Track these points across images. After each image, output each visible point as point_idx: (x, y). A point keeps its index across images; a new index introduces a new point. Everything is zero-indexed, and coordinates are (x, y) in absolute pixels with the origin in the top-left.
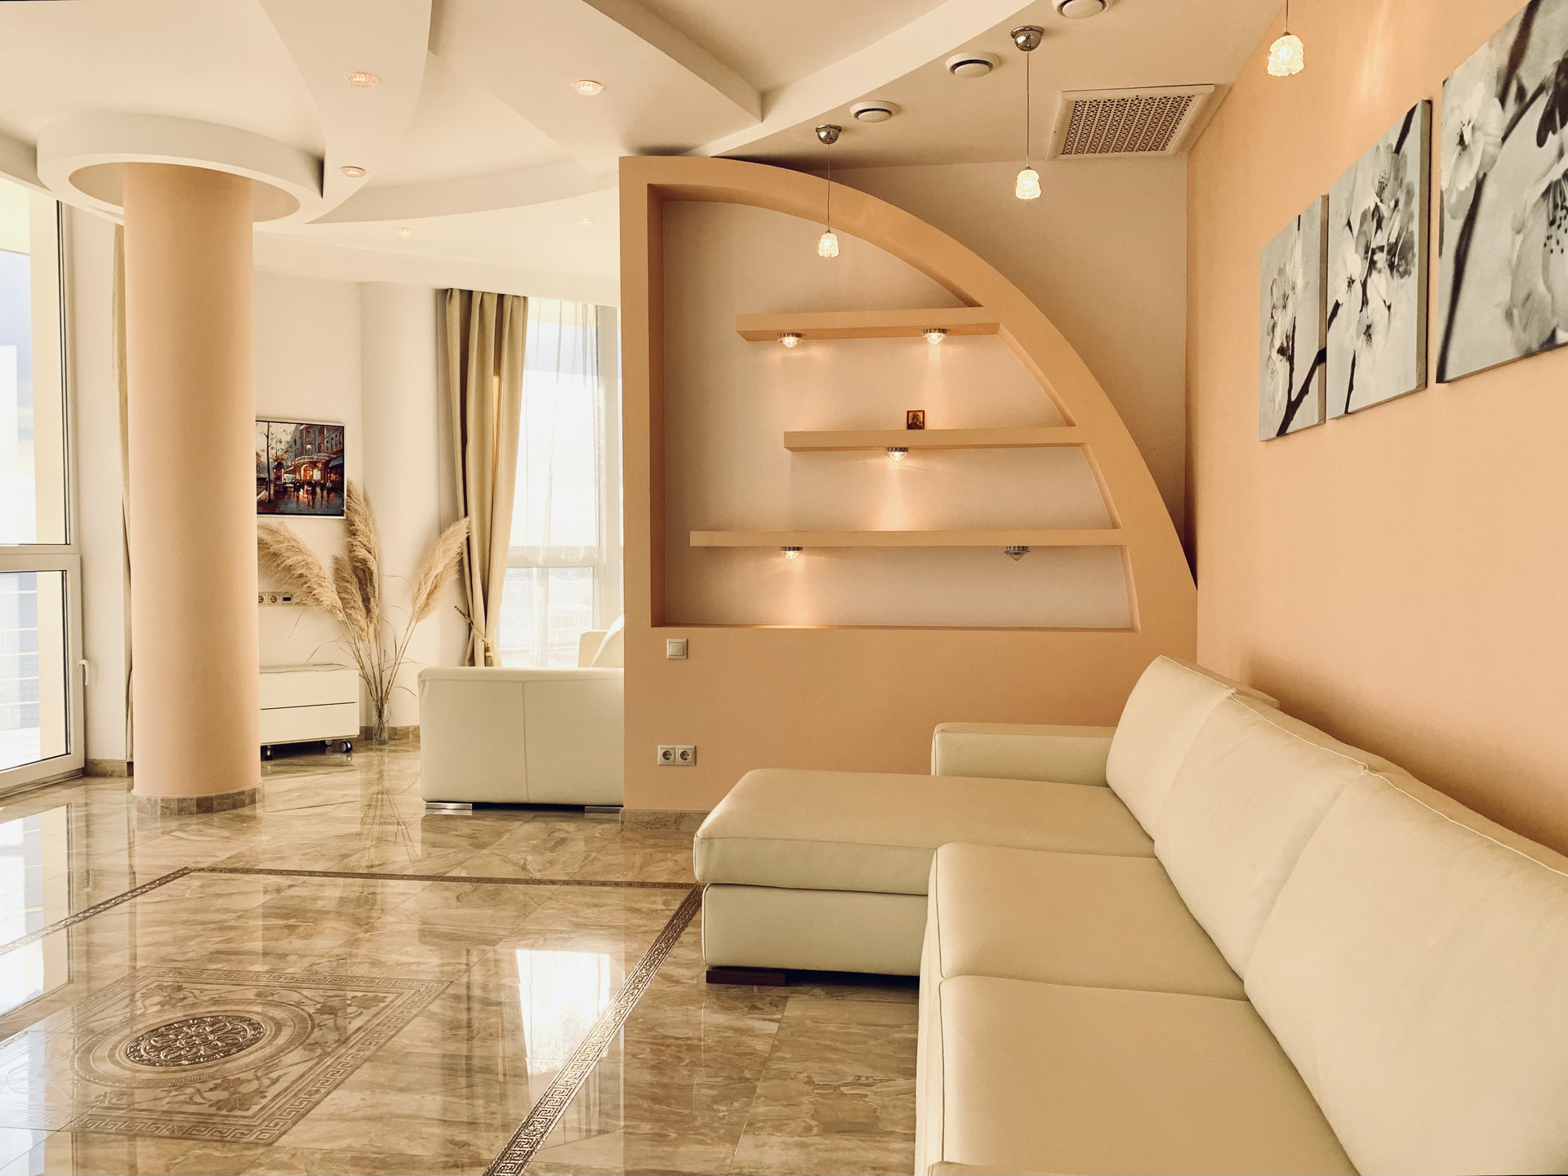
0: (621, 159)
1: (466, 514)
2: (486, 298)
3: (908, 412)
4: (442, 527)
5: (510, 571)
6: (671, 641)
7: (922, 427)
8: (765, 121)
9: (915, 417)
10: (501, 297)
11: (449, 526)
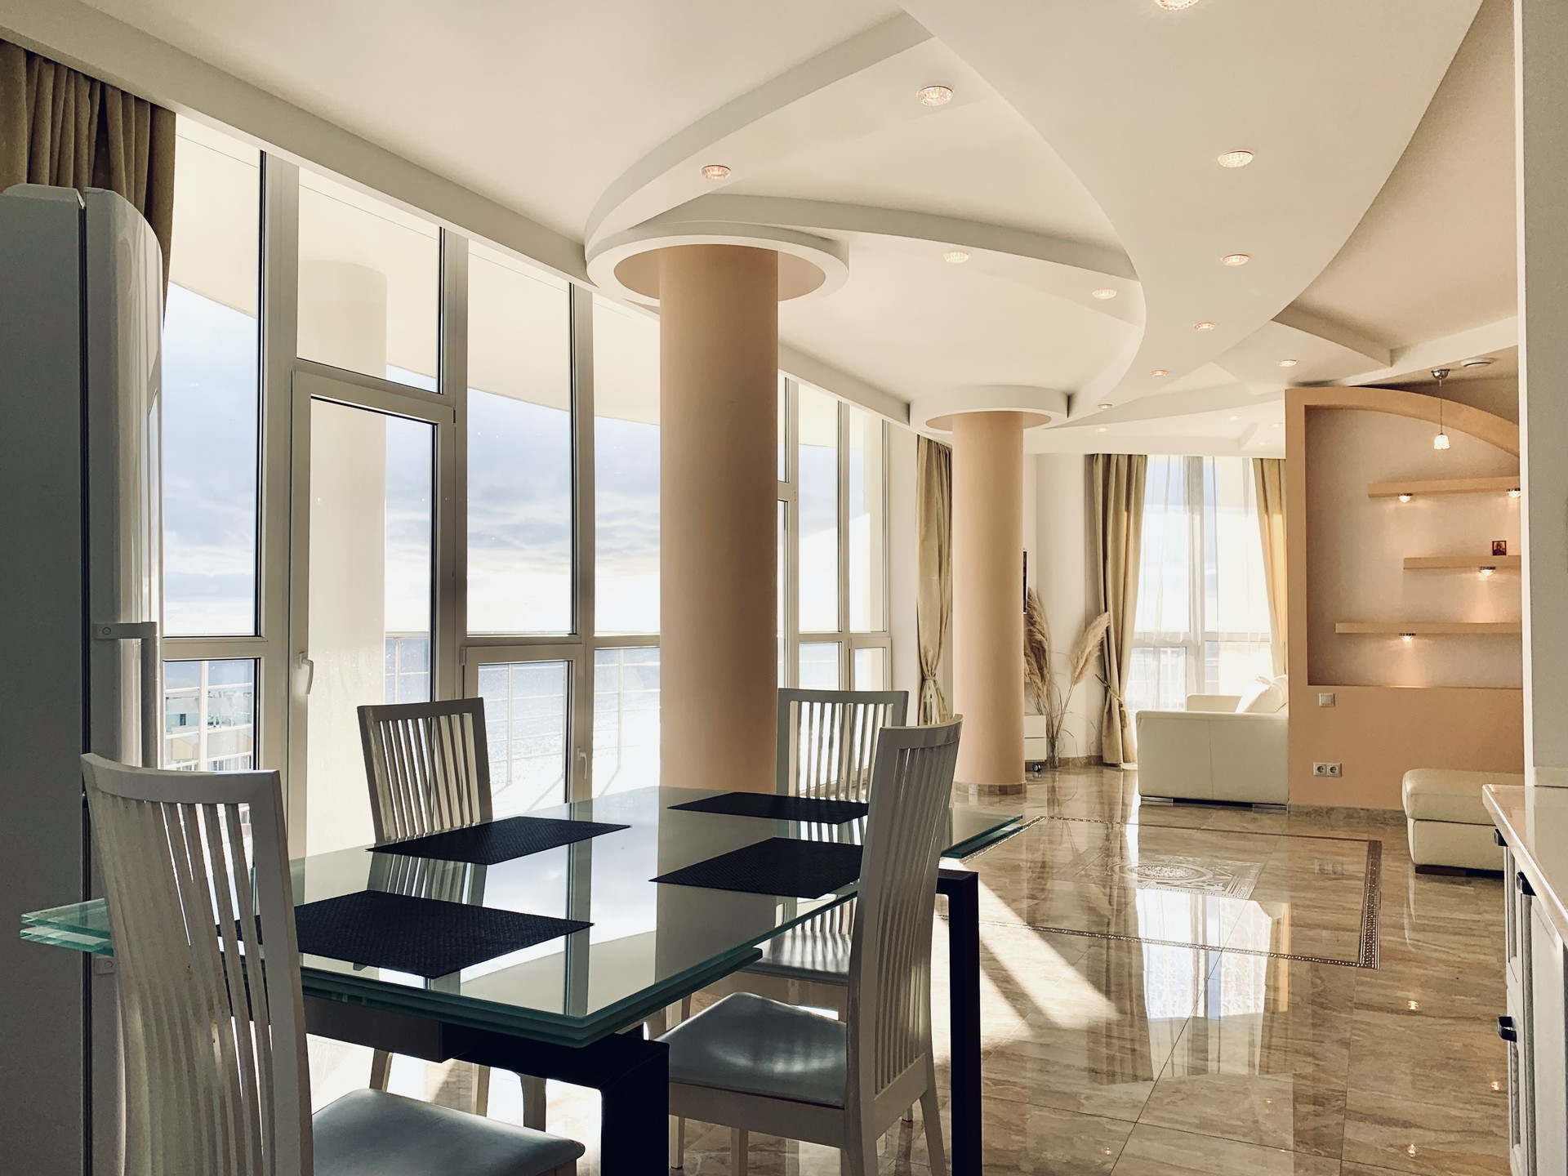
0: (1286, 390)
1: (1106, 611)
2: (1120, 457)
3: (1493, 542)
4: (1088, 622)
5: (1134, 650)
6: (1322, 695)
7: (1504, 553)
8: (1394, 366)
9: (1499, 545)
10: (1130, 456)
11: (1096, 618)
